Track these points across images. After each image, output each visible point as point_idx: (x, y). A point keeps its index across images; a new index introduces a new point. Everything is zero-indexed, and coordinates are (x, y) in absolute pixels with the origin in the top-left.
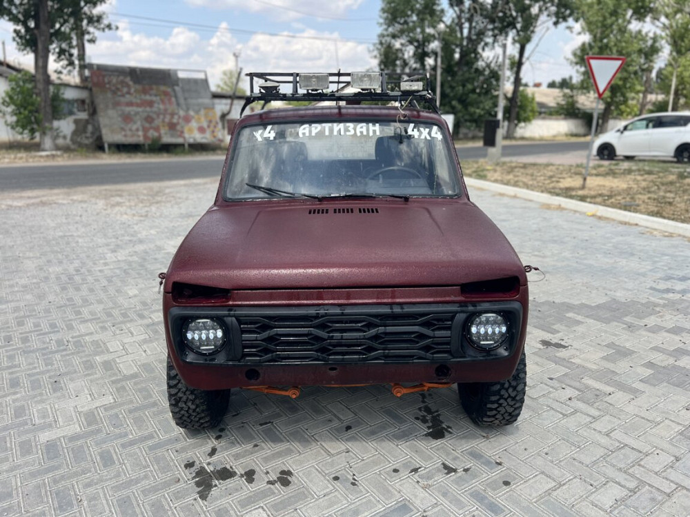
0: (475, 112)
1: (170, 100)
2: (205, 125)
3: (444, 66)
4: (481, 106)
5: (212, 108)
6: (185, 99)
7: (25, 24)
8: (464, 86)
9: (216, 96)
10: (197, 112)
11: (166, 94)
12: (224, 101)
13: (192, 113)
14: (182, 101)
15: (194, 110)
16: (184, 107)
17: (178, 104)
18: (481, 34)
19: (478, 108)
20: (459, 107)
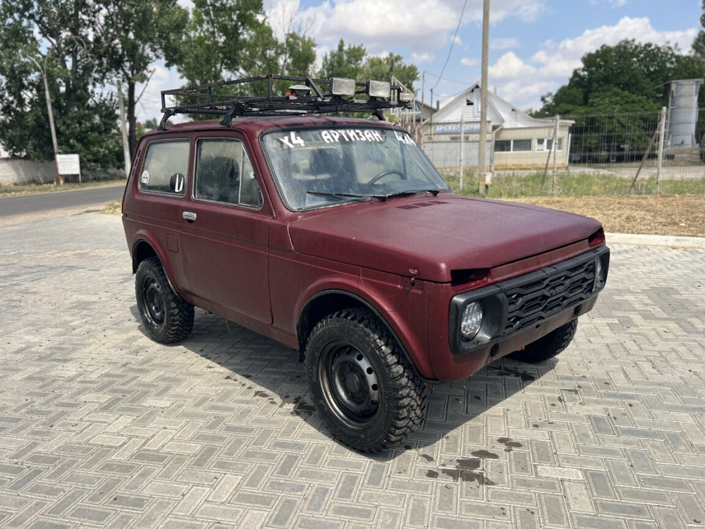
0: (99, 152)
3: (53, 100)
4: (104, 145)
8: (80, 123)
18: (88, 69)
19: (101, 147)
20: (79, 146)
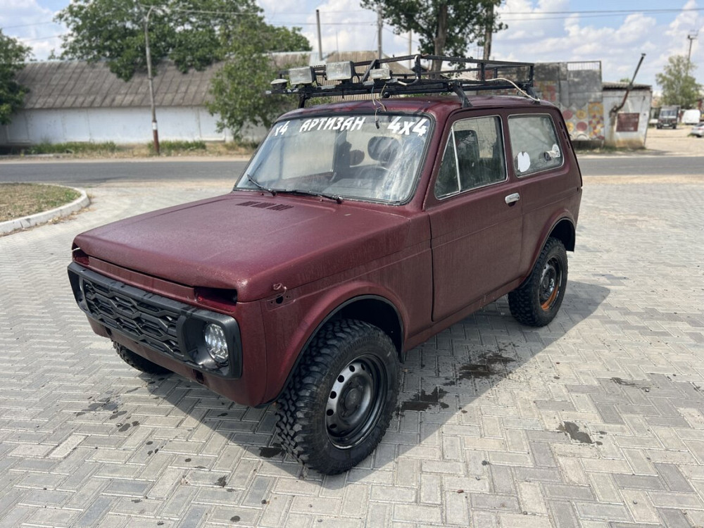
1: (552, 95)
2: (586, 121)
5: (599, 102)
6: (570, 94)
7: (430, 36)
9: (607, 88)
10: (580, 107)
11: (550, 89)
12: (619, 93)
13: (574, 108)
14: (566, 96)
15: (577, 105)
16: (567, 103)
17: (561, 100)
